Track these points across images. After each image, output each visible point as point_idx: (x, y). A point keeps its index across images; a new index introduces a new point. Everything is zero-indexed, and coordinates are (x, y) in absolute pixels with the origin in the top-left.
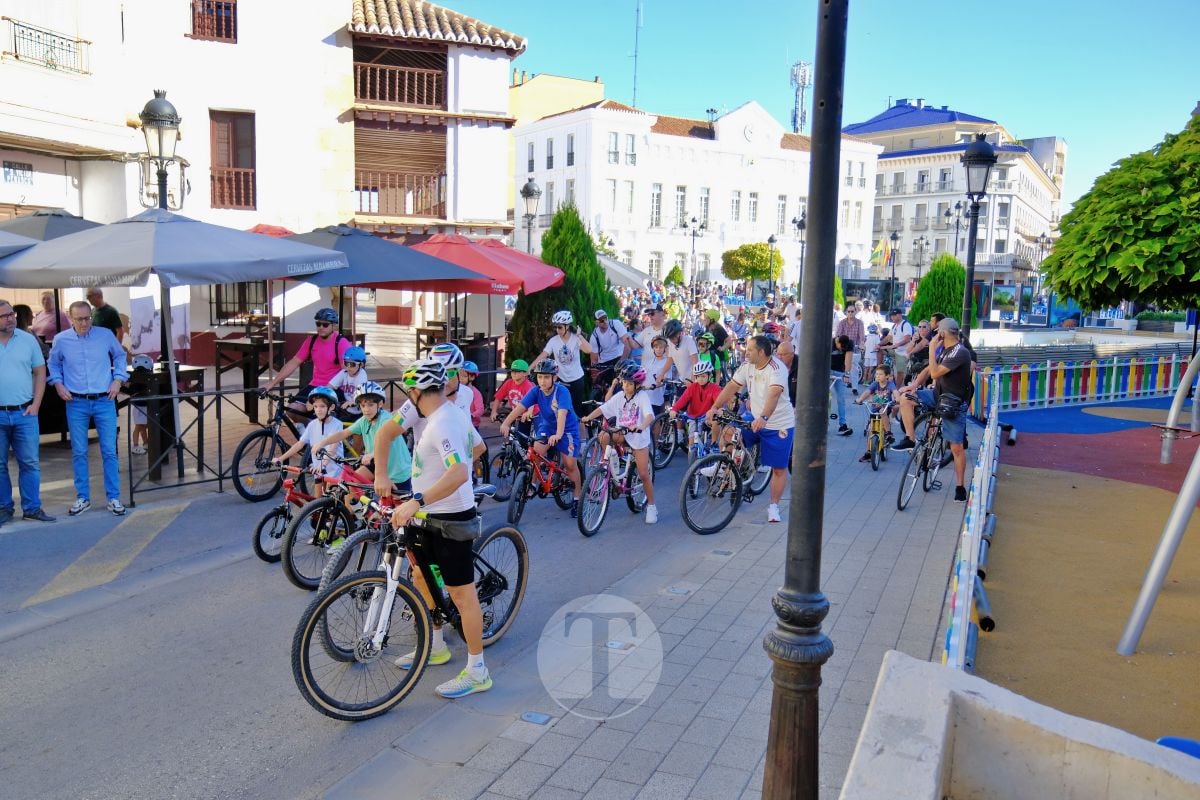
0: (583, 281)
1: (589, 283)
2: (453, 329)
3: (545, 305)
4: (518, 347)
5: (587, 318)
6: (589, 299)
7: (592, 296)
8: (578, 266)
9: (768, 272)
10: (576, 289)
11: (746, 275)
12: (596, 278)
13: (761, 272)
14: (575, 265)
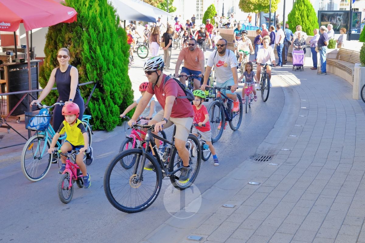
0: (95, 18)
1: (98, 19)
2: (14, 54)
3: (66, 36)
4: (48, 70)
5: (98, 47)
6: (99, 32)
7: (101, 29)
8: (91, 6)
9: (269, 7)
10: (89, 24)
11: (255, 9)
12: (106, 15)
13: (265, 7)
14: (88, 5)
